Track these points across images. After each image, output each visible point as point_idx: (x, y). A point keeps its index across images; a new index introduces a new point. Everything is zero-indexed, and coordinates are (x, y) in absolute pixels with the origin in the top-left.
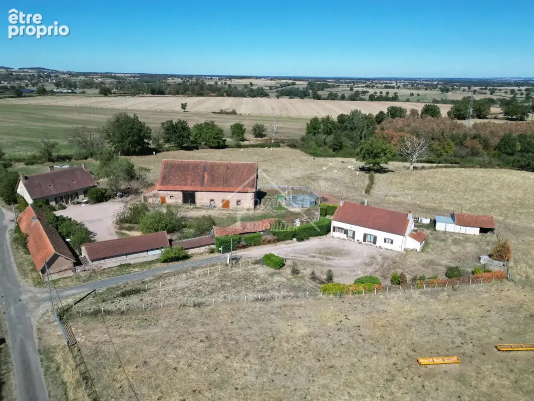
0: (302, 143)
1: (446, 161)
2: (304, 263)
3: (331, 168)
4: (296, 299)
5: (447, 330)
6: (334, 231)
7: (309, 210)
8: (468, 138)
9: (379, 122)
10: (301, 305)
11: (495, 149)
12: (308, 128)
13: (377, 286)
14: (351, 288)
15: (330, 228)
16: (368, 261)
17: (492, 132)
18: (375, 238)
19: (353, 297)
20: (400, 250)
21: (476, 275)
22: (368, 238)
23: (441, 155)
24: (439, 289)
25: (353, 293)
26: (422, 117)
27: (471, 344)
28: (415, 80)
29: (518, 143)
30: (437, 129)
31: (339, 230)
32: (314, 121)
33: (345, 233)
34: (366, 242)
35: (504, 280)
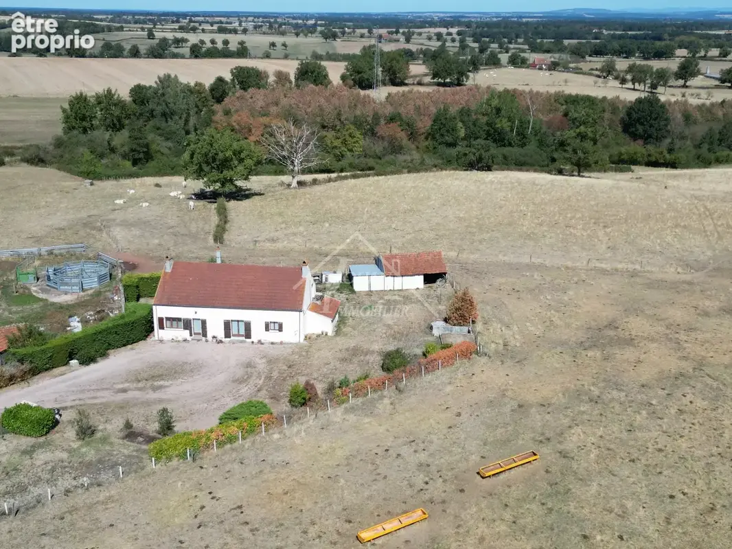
0: (59, 151)
1: (352, 167)
2: (103, 409)
3: (134, 201)
4: (97, 489)
5: (399, 466)
6: (161, 327)
7: (98, 294)
8: (383, 122)
9: (219, 100)
10: (110, 499)
11: (427, 138)
12: (67, 118)
13: (266, 416)
14: (213, 436)
15: (153, 323)
16: (240, 373)
17: (418, 109)
18: (248, 326)
19: (221, 451)
20: (298, 341)
21: (429, 356)
22: (234, 330)
23: (343, 156)
24: (376, 396)
25: (221, 444)
26: (298, 86)
27: (441, 480)
28: (274, 16)
29: (460, 125)
30: (328, 108)
31: (172, 325)
32: (78, 103)
33: (185, 328)
34: (230, 337)
35: (474, 355)
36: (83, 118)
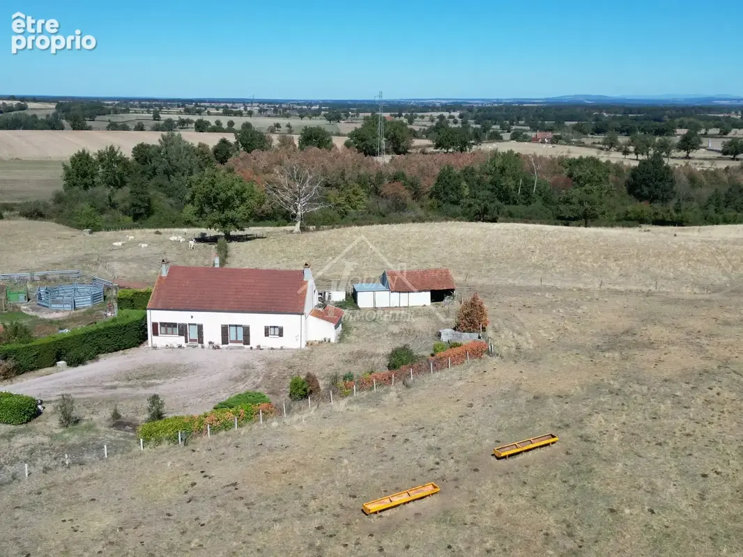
2: (90, 404)
4: (78, 467)
5: (407, 449)
6: (155, 333)
8: (386, 182)
9: (223, 161)
10: (93, 476)
11: (431, 197)
12: (68, 175)
13: (264, 406)
14: (207, 420)
15: (146, 330)
16: (237, 373)
17: (422, 171)
18: (246, 331)
19: (215, 437)
20: (299, 346)
21: (437, 355)
22: (232, 336)
23: (346, 213)
24: (381, 390)
25: (215, 430)
26: (301, 148)
27: (452, 461)
28: (281, 102)
29: (464, 184)
30: (331, 167)
31: (166, 330)
32: (80, 161)
33: (180, 334)
34: (228, 344)
35: (485, 355)
36: (85, 175)
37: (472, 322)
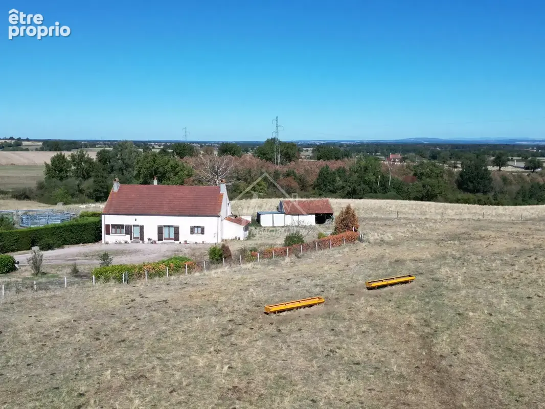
0: (41, 192)
4: (44, 291)
5: (299, 285)
6: (108, 233)
8: (282, 176)
10: (55, 296)
11: (314, 188)
12: (49, 170)
13: (188, 263)
15: (101, 230)
16: (169, 253)
17: (307, 171)
18: (177, 230)
19: (151, 280)
20: (216, 241)
21: (322, 238)
22: (166, 235)
24: (279, 259)
25: (151, 276)
26: (219, 156)
28: (205, 143)
29: (338, 178)
30: (240, 167)
31: (116, 231)
32: (58, 160)
33: (127, 233)
34: (162, 240)
35: (357, 241)
36: (61, 171)
37: (347, 226)
